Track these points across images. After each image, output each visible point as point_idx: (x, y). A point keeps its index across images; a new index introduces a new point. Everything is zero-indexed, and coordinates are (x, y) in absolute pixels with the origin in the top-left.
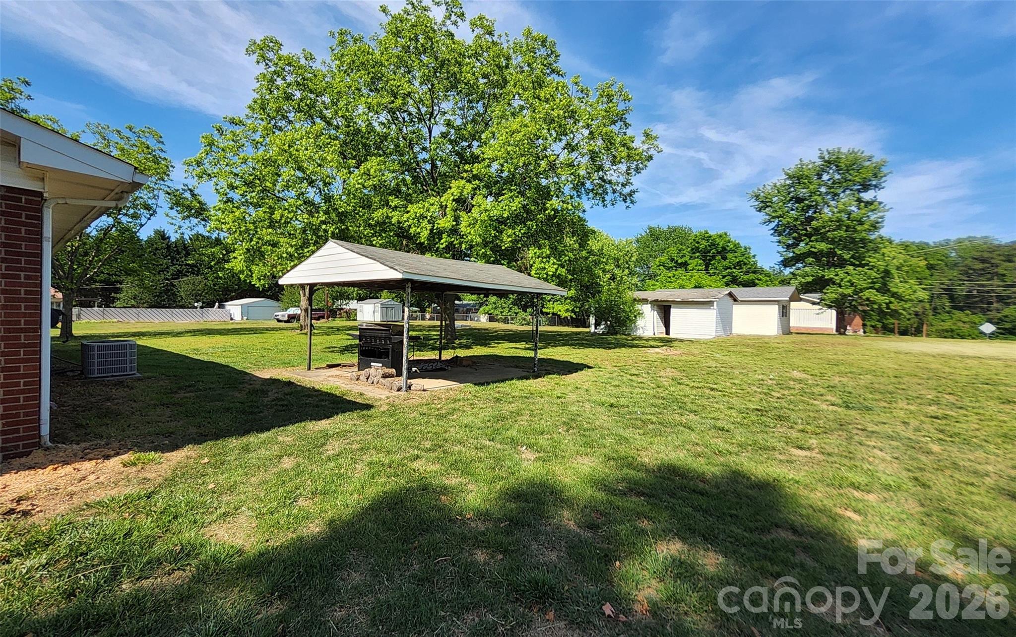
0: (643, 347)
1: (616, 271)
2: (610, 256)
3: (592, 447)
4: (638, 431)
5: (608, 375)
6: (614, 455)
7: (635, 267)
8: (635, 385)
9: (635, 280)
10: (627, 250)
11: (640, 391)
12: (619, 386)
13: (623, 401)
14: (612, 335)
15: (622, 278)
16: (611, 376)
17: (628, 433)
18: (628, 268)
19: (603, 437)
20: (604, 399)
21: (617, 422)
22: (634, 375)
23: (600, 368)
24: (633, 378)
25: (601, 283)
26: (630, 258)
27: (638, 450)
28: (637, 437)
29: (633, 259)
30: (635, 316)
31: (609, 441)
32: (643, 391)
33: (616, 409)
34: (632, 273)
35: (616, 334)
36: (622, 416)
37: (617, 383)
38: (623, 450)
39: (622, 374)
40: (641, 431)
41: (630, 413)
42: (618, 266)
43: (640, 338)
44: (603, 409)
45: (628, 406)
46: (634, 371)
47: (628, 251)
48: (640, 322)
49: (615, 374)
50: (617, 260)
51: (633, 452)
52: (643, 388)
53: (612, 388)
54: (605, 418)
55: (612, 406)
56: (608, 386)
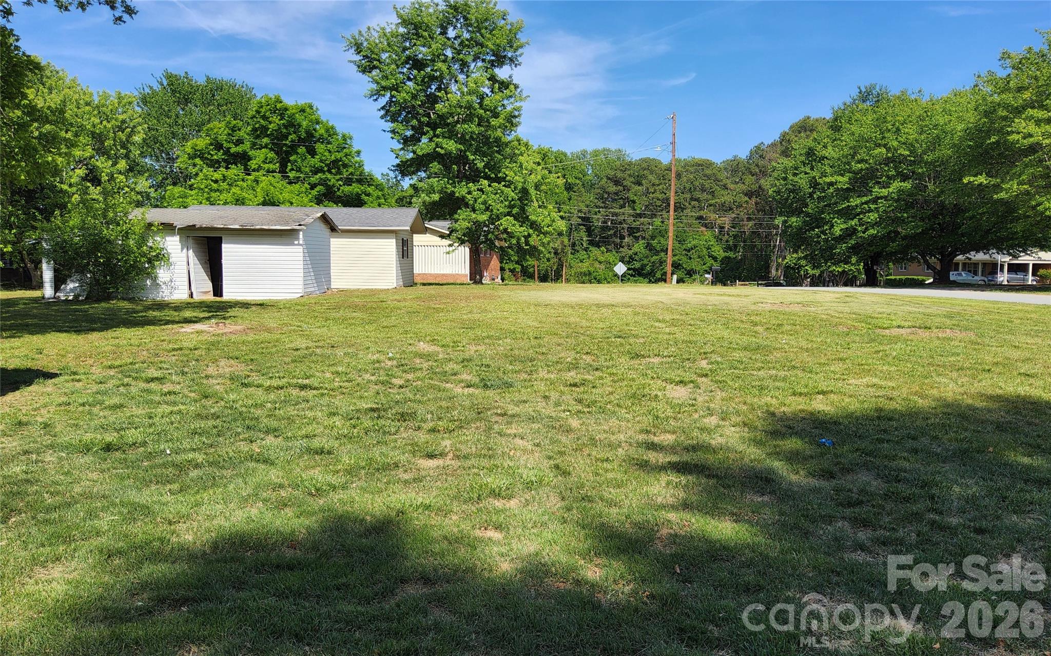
0: (168, 322)
1: (101, 163)
2: (82, 127)
3: (68, 540)
4: (169, 487)
5: (95, 387)
6: (121, 544)
7: (142, 155)
8: (157, 398)
9: (143, 184)
10: (121, 117)
11: (170, 408)
12: (121, 406)
13: (132, 435)
14: (98, 301)
15: (112, 178)
16: (102, 387)
17: (145, 497)
18: (127, 156)
19: (92, 514)
20: (88, 437)
21: (122, 479)
22: (153, 380)
23: (75, 373)
24: (153, 386)
25: (65, 187)
26: (130, 136)
27: (170, 523)
28: (168, 498)
29: (137, 138)
30: (150, 261)
31: (104, 522)
32: (176, 409)
33: (118, 454)
34: (134, 169)
35: (108, 298)
36: (134, 465)
37: (116, 400)
38: (139, 530)
39: (126, 380)
40: (175, 487)
41: (150, 456)
42: (101, 151)
43: (161, 306)
44: (88, 459)
45: (144, 444)
46: (153, 373)
47: (123, 122)
48: (163, 274)
49: (110, 384)
50: (98, 138)
51: (162, 530)
52: (175, 403)
53: (107, 413)
54: (95, 476)
55: (108, 448)
56: (95, 410)
